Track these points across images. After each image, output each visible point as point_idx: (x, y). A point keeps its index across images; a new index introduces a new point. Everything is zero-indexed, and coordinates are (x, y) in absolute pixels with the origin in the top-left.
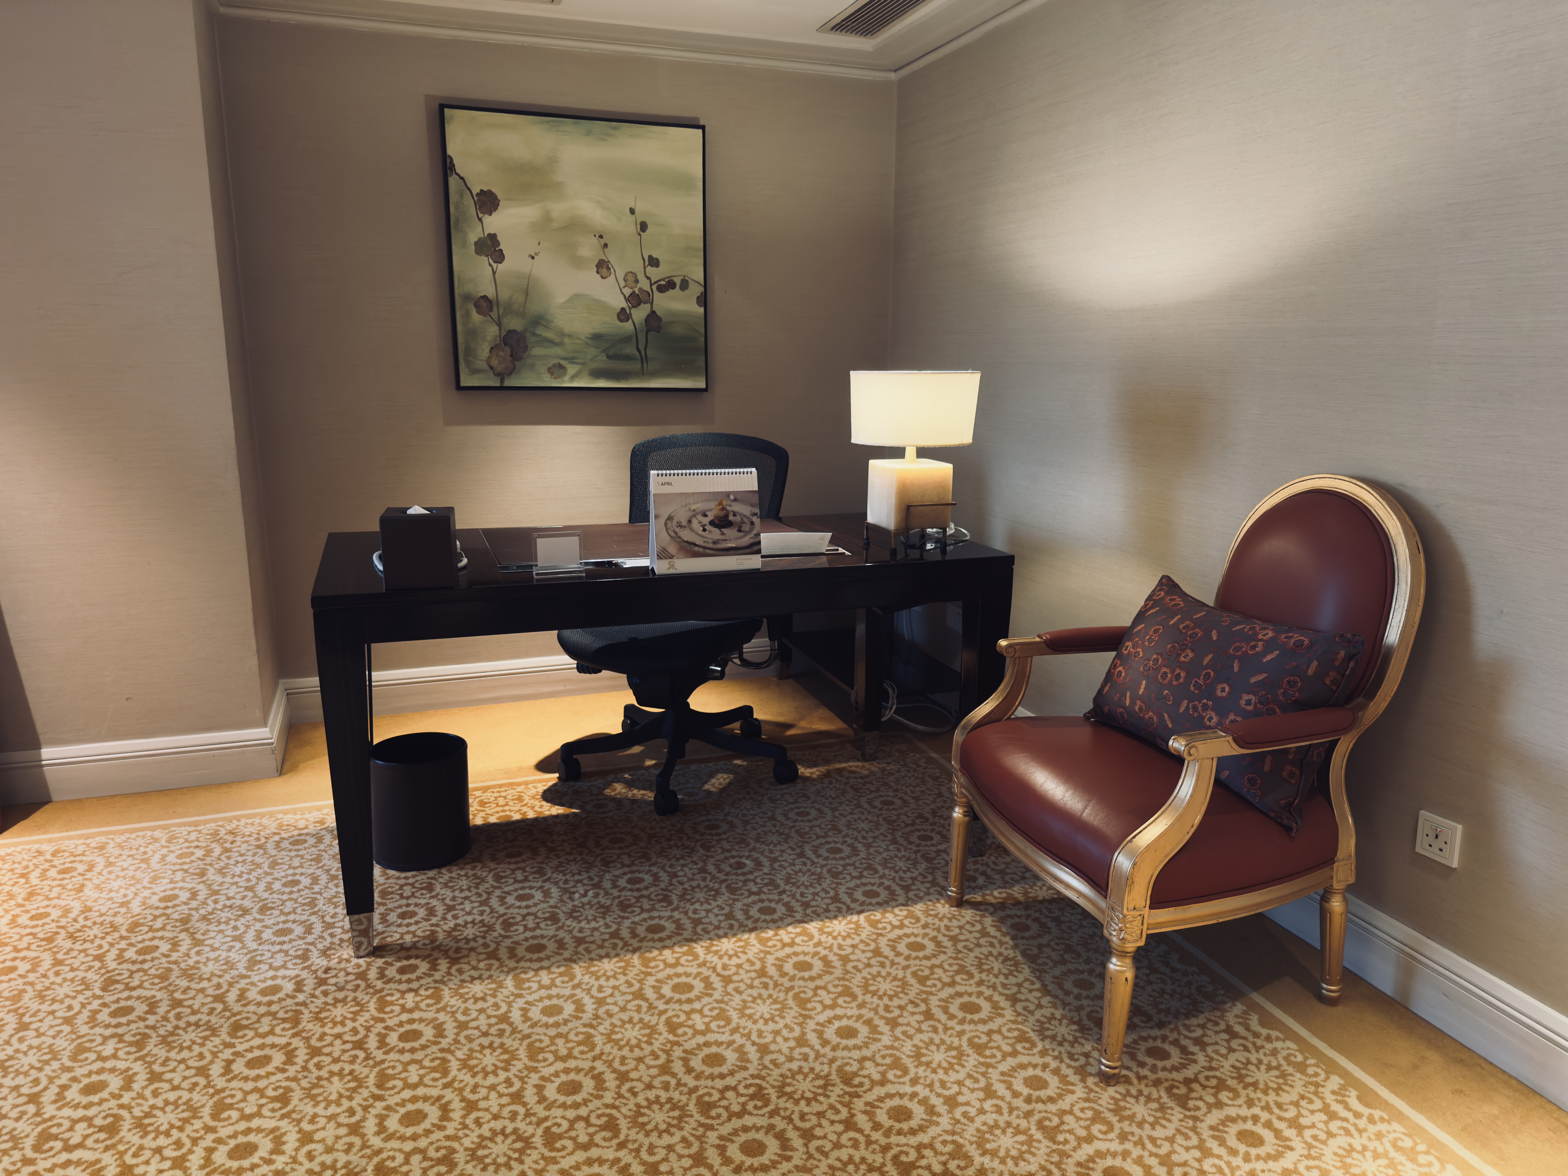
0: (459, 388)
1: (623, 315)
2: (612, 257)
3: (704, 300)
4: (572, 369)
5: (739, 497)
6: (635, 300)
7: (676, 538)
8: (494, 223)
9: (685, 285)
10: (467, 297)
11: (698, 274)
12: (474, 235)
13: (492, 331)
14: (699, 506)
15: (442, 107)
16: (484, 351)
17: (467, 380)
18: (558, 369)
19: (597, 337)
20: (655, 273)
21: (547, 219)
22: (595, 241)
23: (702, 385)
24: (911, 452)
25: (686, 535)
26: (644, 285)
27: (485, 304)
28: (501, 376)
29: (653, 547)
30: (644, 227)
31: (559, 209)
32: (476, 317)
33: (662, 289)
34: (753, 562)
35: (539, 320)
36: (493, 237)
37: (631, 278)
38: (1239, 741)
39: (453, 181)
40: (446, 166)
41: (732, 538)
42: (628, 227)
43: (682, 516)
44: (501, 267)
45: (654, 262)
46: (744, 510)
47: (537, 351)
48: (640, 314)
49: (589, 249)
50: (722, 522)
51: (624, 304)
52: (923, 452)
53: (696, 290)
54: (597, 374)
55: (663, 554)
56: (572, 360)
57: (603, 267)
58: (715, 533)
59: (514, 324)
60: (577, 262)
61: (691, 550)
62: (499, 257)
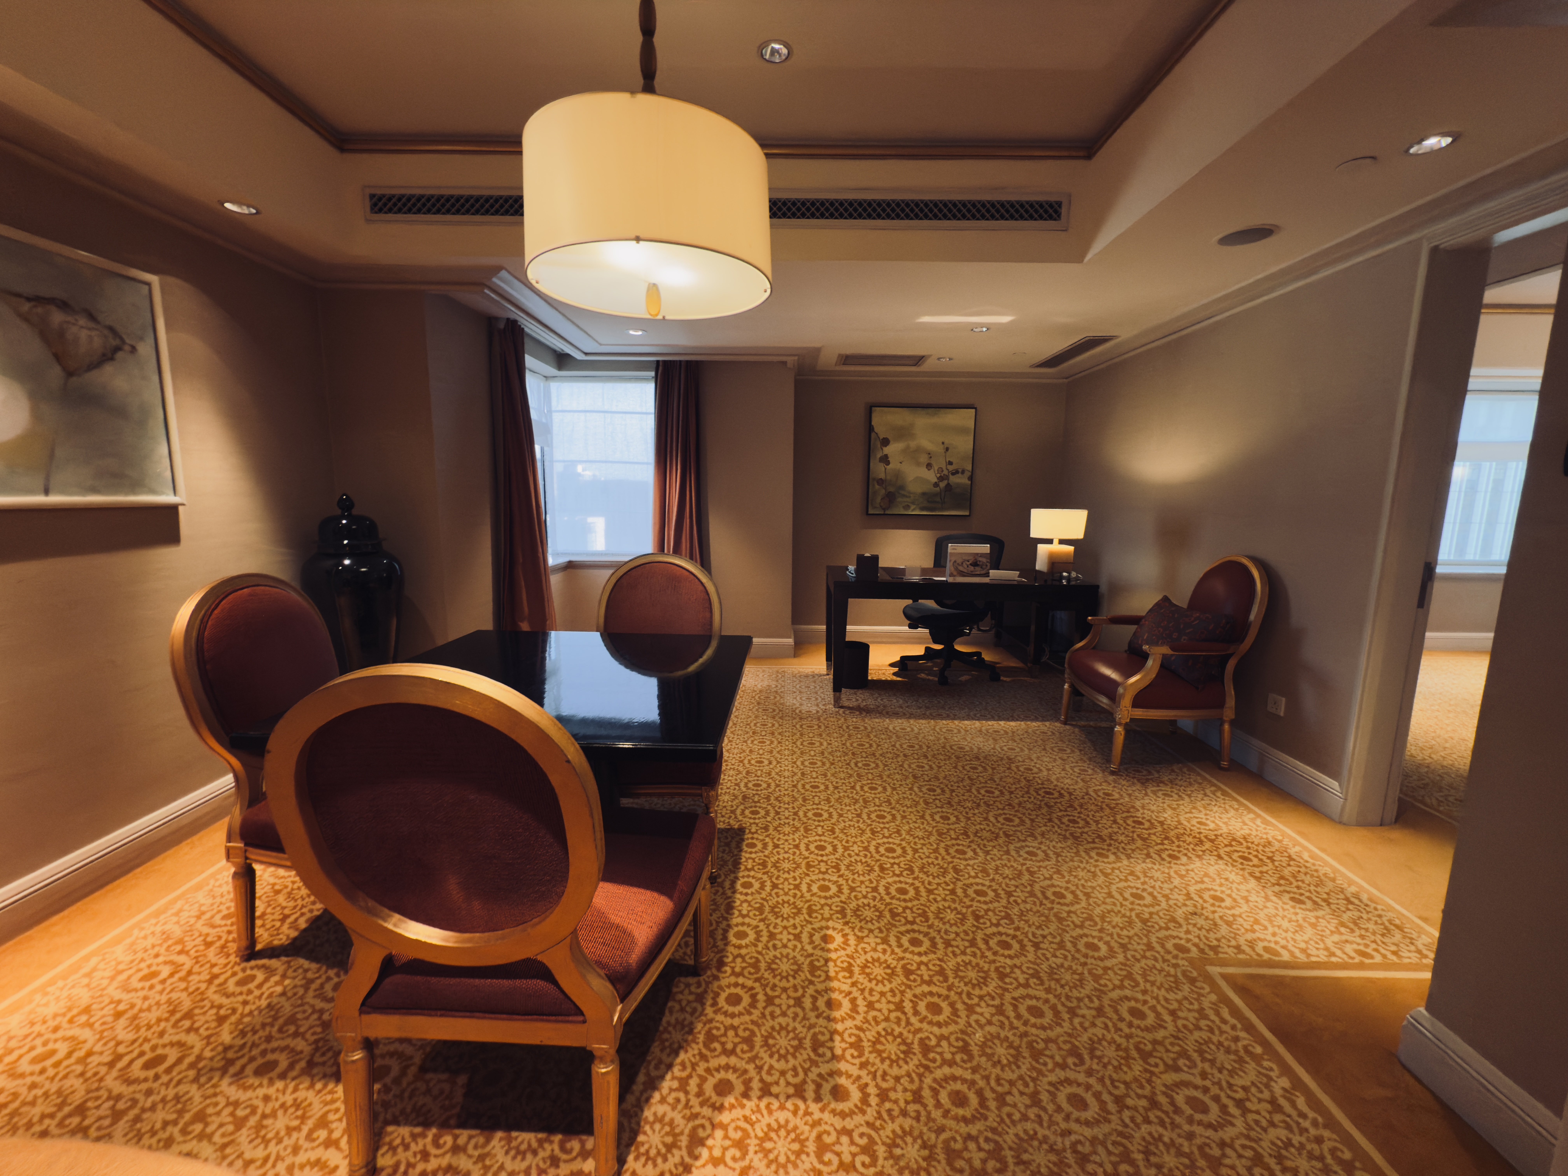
0: (867, 514)
1: (936, 485)
2: (933, 462)
3: (971, 478)
4: (913, 507)
5: (982, 555)
6: (941, 479)
7: (956, 569)
8: (887, 450)
9: (963, 472)
10: (874, 479)
11: (970, 468)
12: (879, 455)
13: (883, 492)
14: (967, 558)
15: (871, 407)
16: (879, 499)
17: (871, 511)
18: (907, 507)
19: (924, 494)
20: (951, 468)
21: (908, 447)
22: (926, 456)
23: (967, 513)
24: (1056, 541)
25: (961, 568)
26: (946, 472)
27: (881, 482)
28: (884, 509)
29: (948, 572)
30: (947, 449)
31: (913, 444)
32: (877, 487)
33: (953, 474)
34: (986, 580)
35: (902, 487)
36: (886, 456)
37: (940, 470)
38: (1172, 649)
39: (873, 435)
40: (871, 429)
41: (978, 570)
42: (940, 449)
43: (959, 561)
44: (888, 467)
45: (950, 463)
46: (984, 560)
47: (899, 499)
48: (942, 485)
49: (924, 459)
50: (975, 564)
51: (936, 480)
52: (1062, 542)
53: (967, 474)
54: (922, 509)
55: (951, 575)
56: (913, 503)
57: (929, 466)
58: (972, 568)
59: (891, 489)
60: (918, 464)
61: (962, 574)
62: (888, 463)
